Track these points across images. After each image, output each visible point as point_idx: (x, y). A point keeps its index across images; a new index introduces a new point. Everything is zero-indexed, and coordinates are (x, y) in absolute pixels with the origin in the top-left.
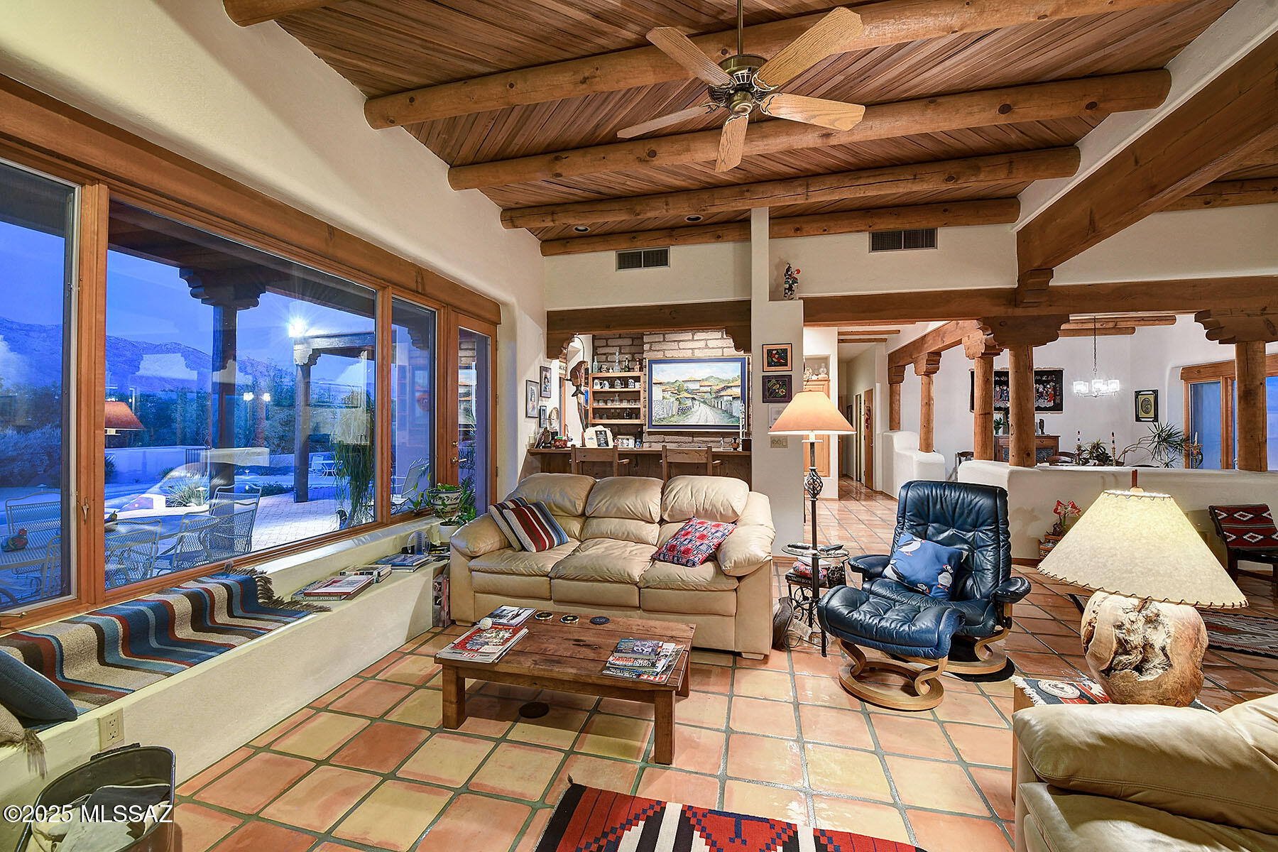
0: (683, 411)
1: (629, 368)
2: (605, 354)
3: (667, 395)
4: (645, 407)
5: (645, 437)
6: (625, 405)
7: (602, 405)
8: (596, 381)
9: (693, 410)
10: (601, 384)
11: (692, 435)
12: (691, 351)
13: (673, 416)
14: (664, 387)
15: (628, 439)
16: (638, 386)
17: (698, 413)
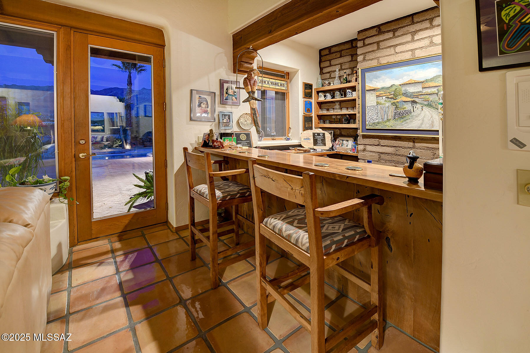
0: (401, 115)
1: (347, 80)
2: (329, 73)
3: (382, 100)
4: (359, 113)
5: (360, 140)
6: (344, 112)
7: (325, 112)
8: (320, 94)
9: (413, 114)
10: (325, 96)
11: (414, 140)
12: (410, 53)
13: (388, 120)
14: (378, 93)
15: (348, 141)
16: (355, 95)
17: (420, 118)
